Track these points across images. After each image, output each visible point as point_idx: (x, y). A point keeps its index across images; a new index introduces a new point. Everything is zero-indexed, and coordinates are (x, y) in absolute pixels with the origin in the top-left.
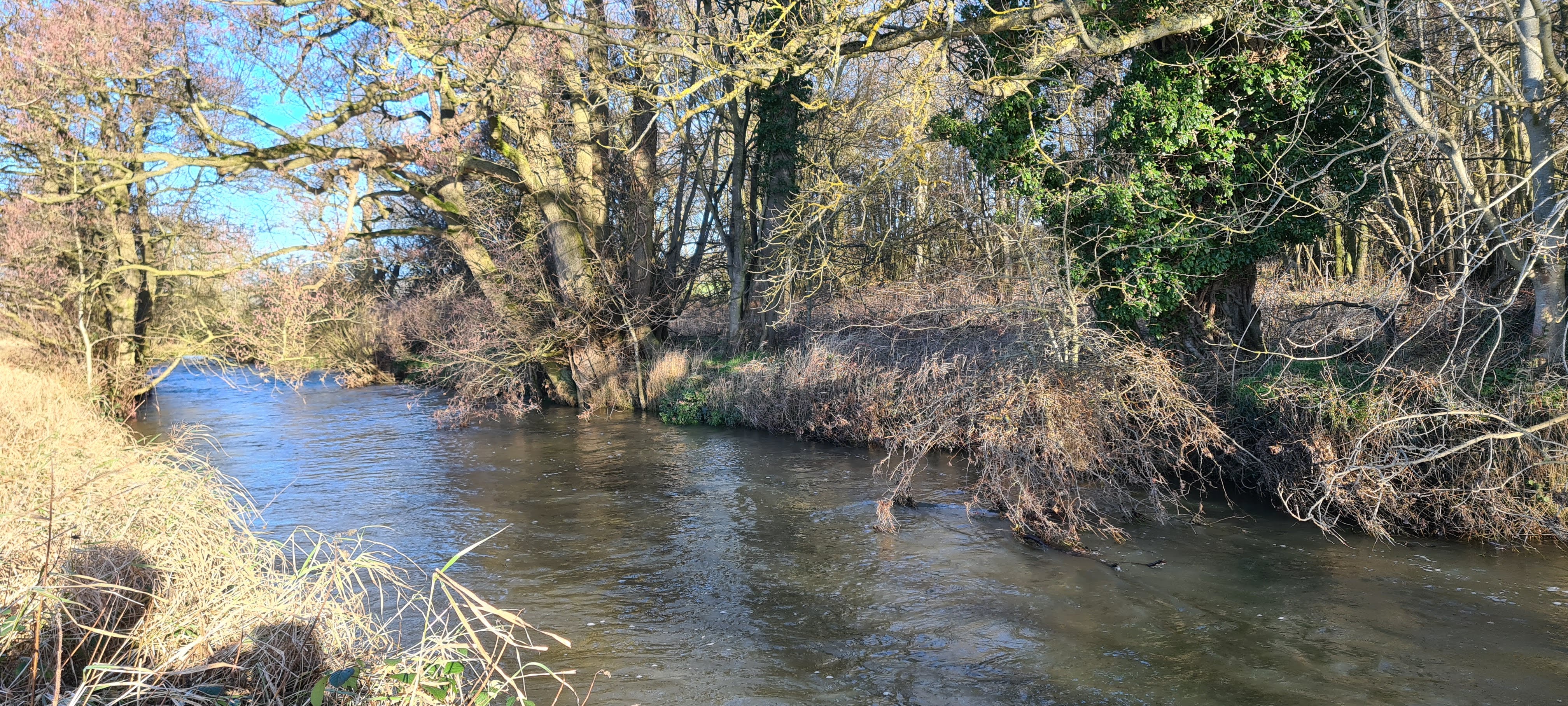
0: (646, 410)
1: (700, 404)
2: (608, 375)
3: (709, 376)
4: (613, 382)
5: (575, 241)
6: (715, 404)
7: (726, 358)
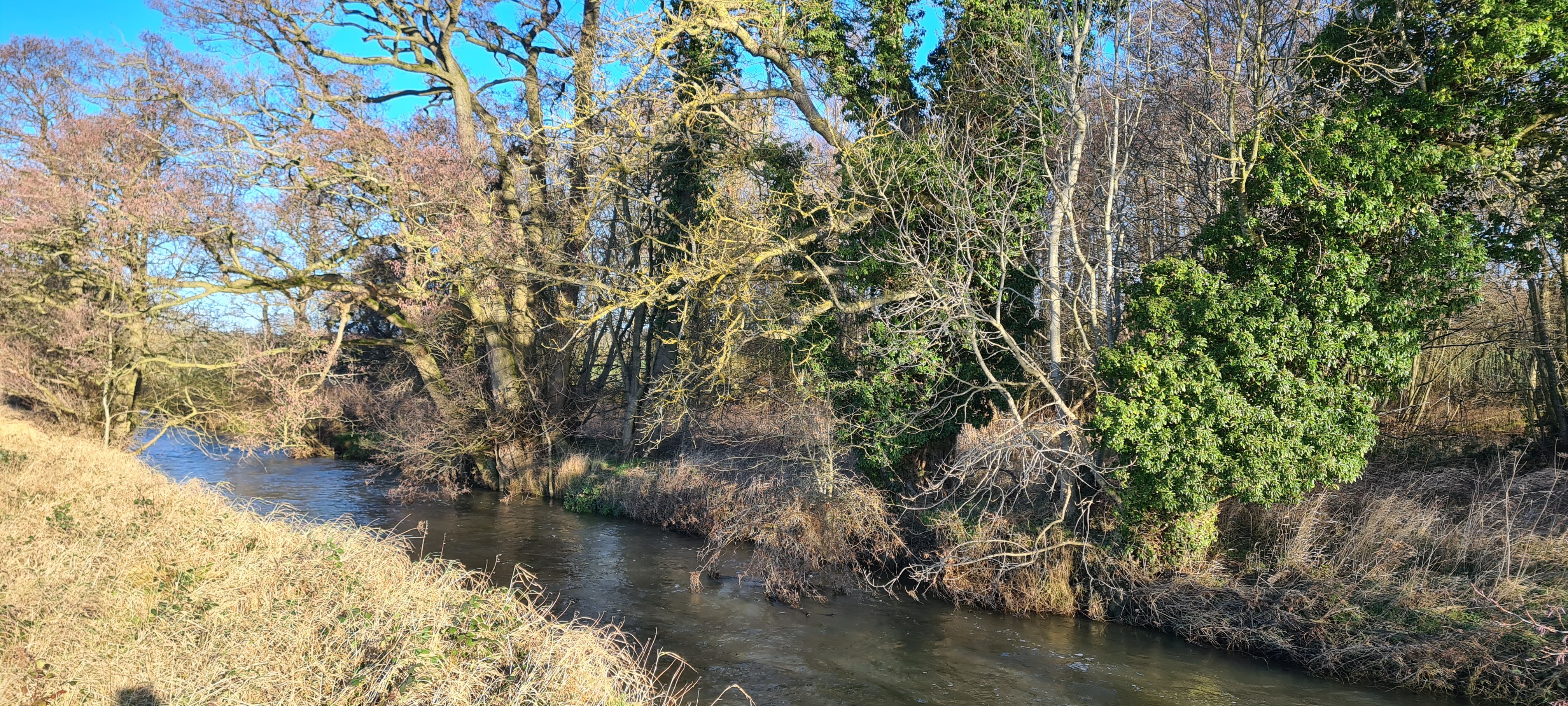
0: (554, 498)
1: (594, 497)
2: (524, 468)
3: (603, 476)
4: (528, 473)
5: (508, 360)
6: (606, 498)
7: (618, 462)
